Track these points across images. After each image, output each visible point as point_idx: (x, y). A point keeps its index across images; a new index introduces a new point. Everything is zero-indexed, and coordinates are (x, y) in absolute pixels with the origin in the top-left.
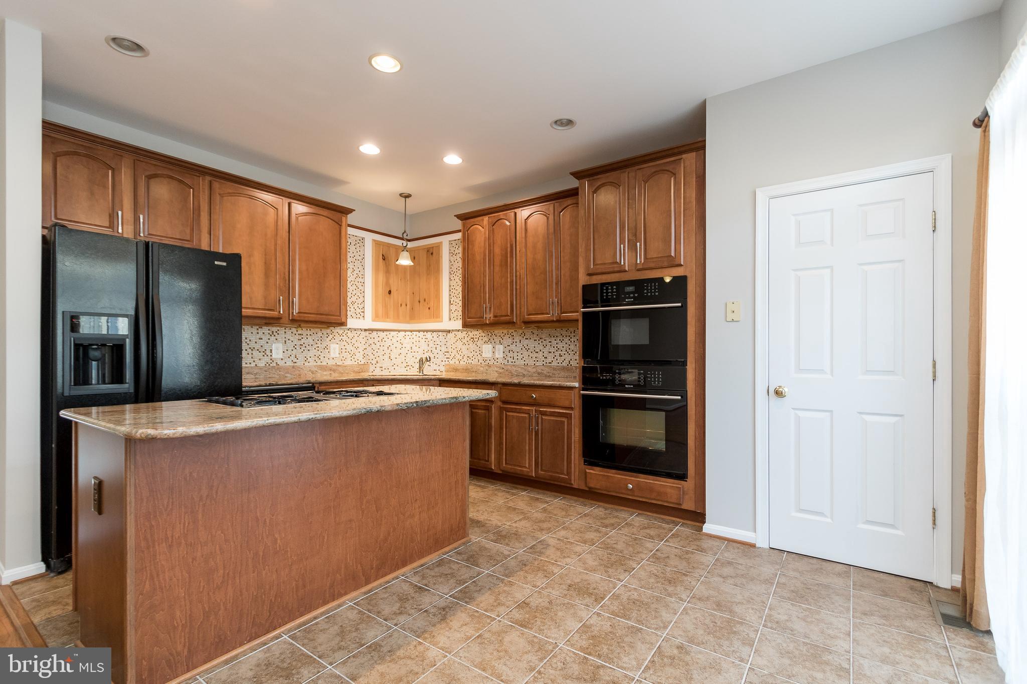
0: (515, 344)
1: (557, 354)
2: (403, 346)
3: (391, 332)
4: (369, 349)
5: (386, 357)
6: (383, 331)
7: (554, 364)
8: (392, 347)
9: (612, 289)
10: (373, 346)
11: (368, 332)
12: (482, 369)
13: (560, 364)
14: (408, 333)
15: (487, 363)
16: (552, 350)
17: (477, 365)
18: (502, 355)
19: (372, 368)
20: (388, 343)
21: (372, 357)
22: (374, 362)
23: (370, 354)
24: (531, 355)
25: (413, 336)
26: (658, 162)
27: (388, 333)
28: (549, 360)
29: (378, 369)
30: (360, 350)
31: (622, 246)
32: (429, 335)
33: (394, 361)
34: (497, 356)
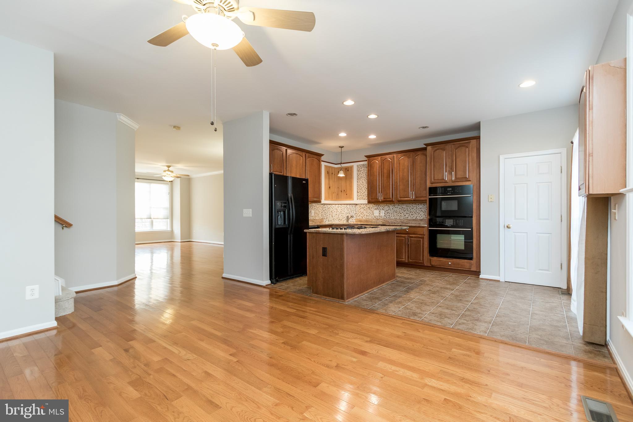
0: (390, 210)
1: (411, 214)
2: (338, 211)
3: (333, 205)
4: (323, 212)
5: (331, 216)
6: (329, 204)
7: (409, 218)
8: (333, 211)
9: (442, 189)
10: (325, 211)
11: (323, 205)
12: (374, 220)
13: (412, 218)
14: (340, 205)
15: (376, 218)
16: (408, 212)
17: (371, 219)
18: (384, 215)
19: (325, 220)
20: (331, 210)
21: (325, 216)
22: (325, 218)
23: (324, 214)
24: (398, 214)
25: (342, 206)
26: (461, 142)
27: (331, 205)
28: (407, 216)
29: (327, 221)
30: (320, 213)
31: (446, 173)
32: (348, 206)
33: (334, 217)
34: (381, 215)
